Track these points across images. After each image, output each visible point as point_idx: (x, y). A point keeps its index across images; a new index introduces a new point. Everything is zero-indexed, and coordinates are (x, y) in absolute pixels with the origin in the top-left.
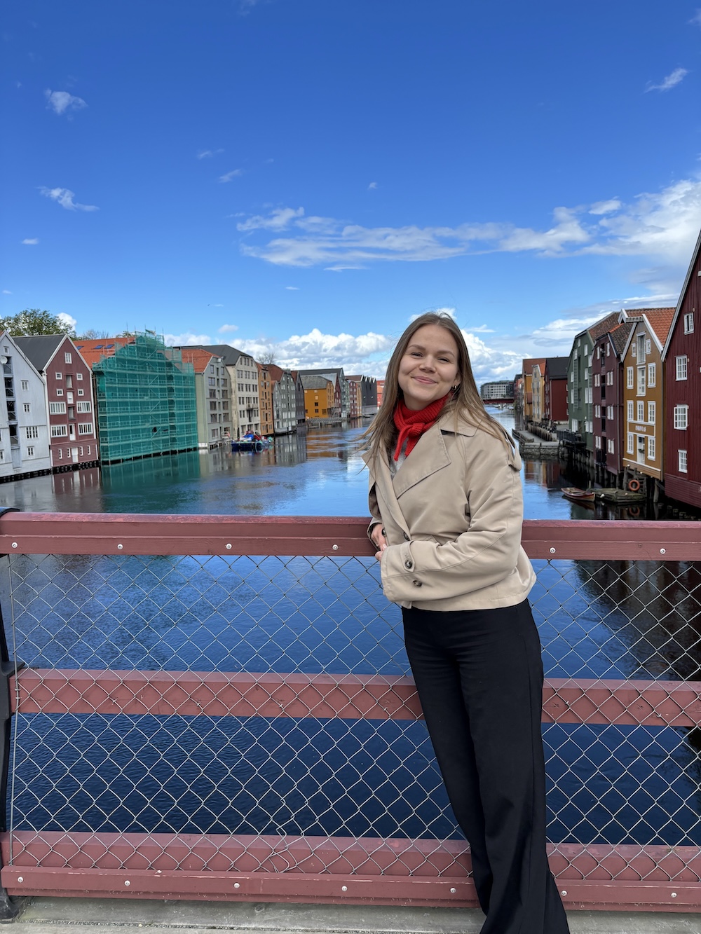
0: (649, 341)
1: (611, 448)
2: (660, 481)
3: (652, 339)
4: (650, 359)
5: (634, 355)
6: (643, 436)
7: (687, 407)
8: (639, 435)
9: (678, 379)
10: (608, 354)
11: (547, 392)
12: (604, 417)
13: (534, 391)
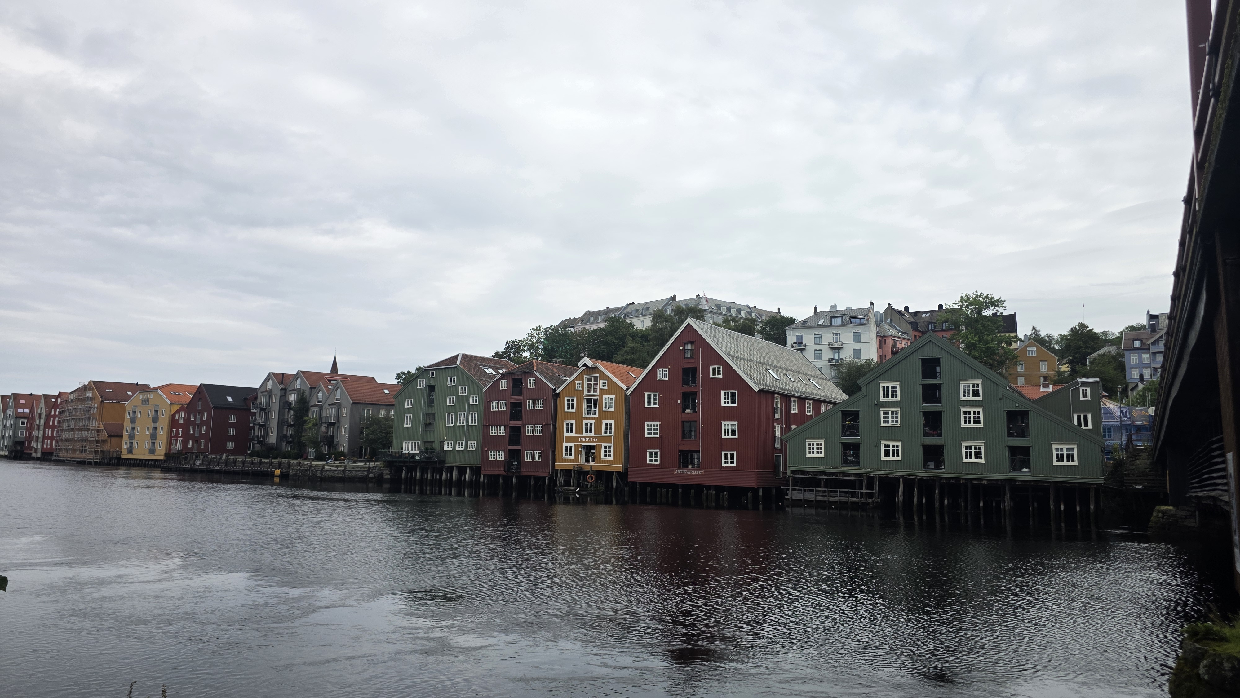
0: (606, 381)
1: (532, 456)
2: (618, 473)
3: (610, 381)
4: (603, 393)
5: (577, 389)
6: (594, 444)
7: (658, 424)
8: (583, 445)
9: (646, 406)
10: (532, 387)
11: (198, 422)
12: (515, 434)
13: (133, 421)
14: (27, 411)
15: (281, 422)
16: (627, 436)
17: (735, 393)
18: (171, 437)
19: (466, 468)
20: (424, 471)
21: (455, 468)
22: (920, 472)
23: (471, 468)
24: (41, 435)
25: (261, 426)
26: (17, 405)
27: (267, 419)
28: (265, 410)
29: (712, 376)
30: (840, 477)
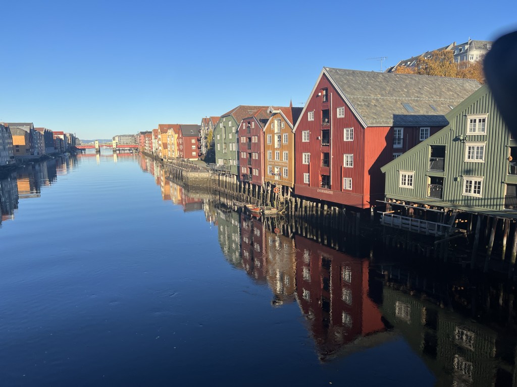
1: (255, 172)
2: (291, 188)
3: (286, 122)
4: (283, 131)
5: (272, 128)
7: (309, 154)
8: (276, 166)
9: (303, 141)
10: (253, 127)
11: (181, 143)
12: (250, 158)
16: (295, 162)
17: (352, 130)
18: (177, 150)
28: (202, 138)
29: (338, 116)
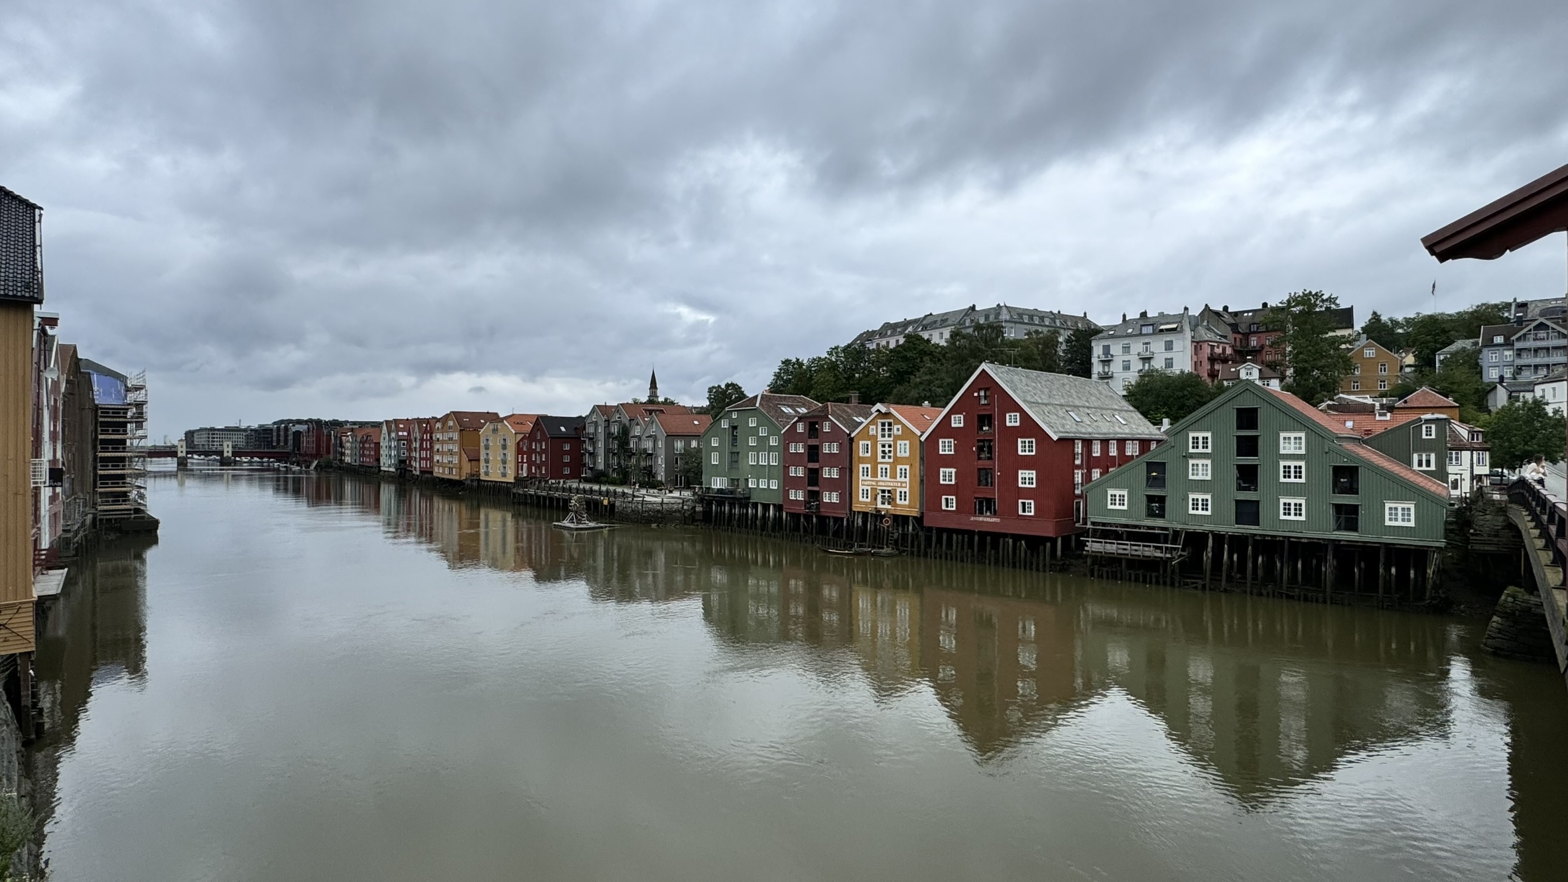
0: (900, 426)
1: (831, 498)
2: (914, 518)
3: (903, 425)
4: (897, 438)
5: (871, 433)
6: (890, 488)
7: (953, 470)
8: (879, 488)
9: (941, 452)
10: (827, 430)
11: (538, 450)
12: (814, 476)
13: (487, 447)
14: (405, 434)
15: (608, 451)
16: (922, 481)
17: (1032, 442)
18: (518, 462)
19: (769, 505)
20: (732, 506)
21: (759, 505)
22: (1232, 528)
23: (774, 505)
24: (418, 456)
25: (590, 454)
26: (398, 430)
27: (594, 449)
28: (593, 440)
29: (1008, 424)
30: (1142, 530)
